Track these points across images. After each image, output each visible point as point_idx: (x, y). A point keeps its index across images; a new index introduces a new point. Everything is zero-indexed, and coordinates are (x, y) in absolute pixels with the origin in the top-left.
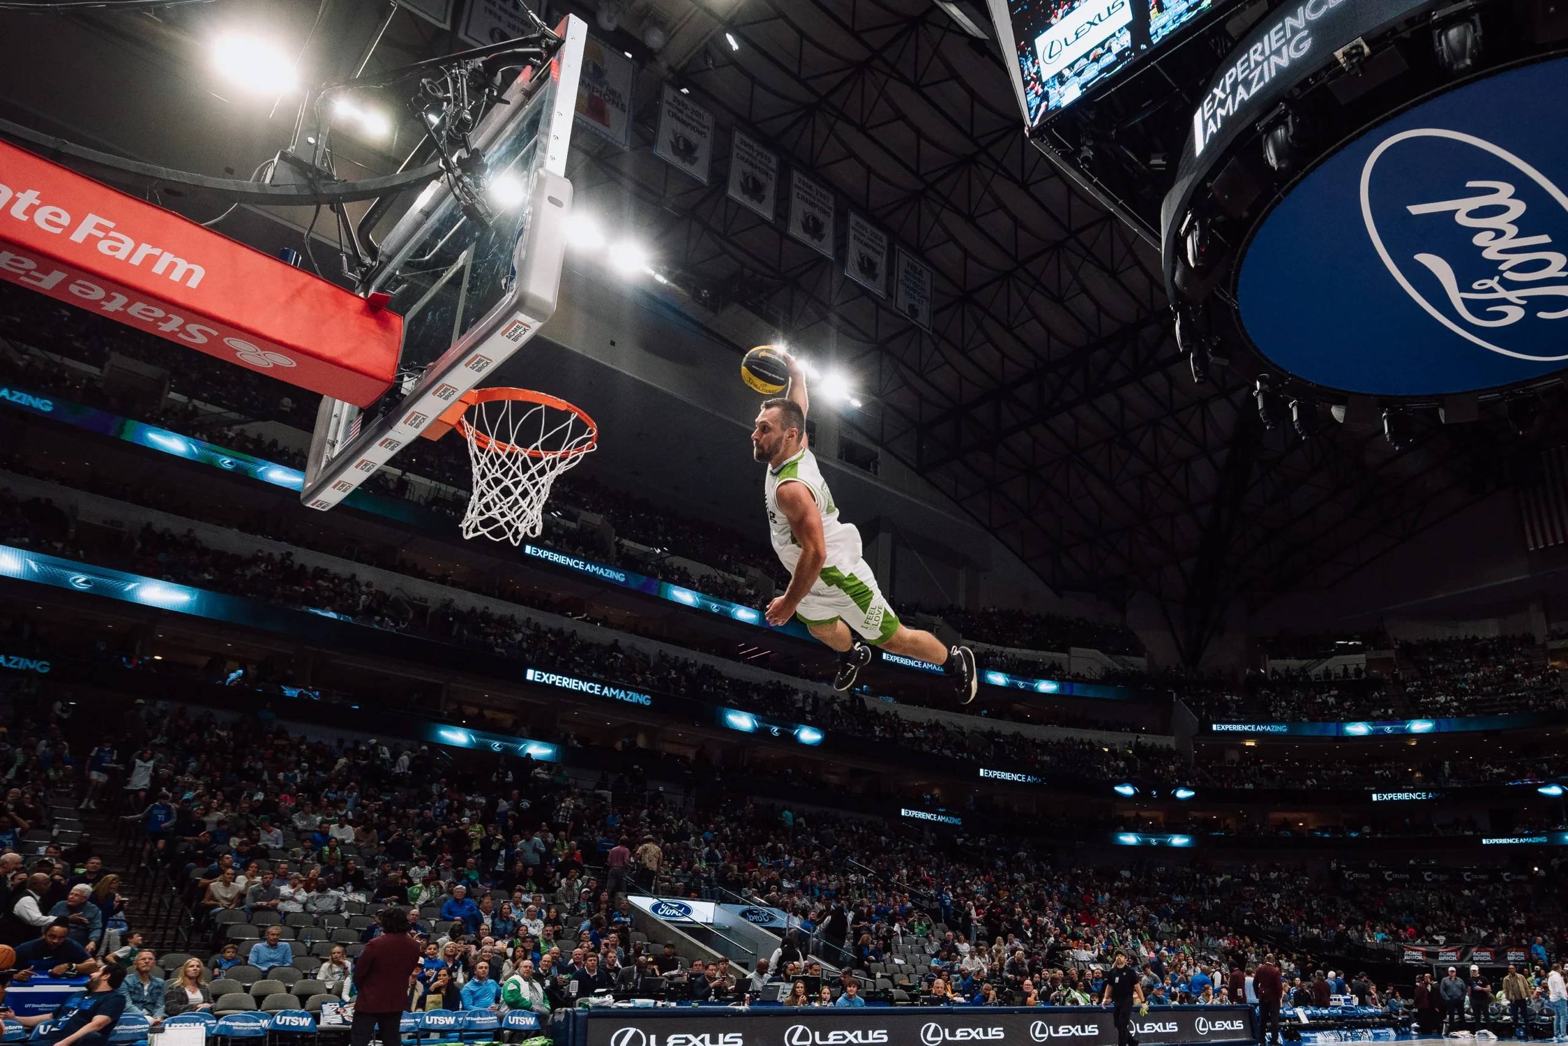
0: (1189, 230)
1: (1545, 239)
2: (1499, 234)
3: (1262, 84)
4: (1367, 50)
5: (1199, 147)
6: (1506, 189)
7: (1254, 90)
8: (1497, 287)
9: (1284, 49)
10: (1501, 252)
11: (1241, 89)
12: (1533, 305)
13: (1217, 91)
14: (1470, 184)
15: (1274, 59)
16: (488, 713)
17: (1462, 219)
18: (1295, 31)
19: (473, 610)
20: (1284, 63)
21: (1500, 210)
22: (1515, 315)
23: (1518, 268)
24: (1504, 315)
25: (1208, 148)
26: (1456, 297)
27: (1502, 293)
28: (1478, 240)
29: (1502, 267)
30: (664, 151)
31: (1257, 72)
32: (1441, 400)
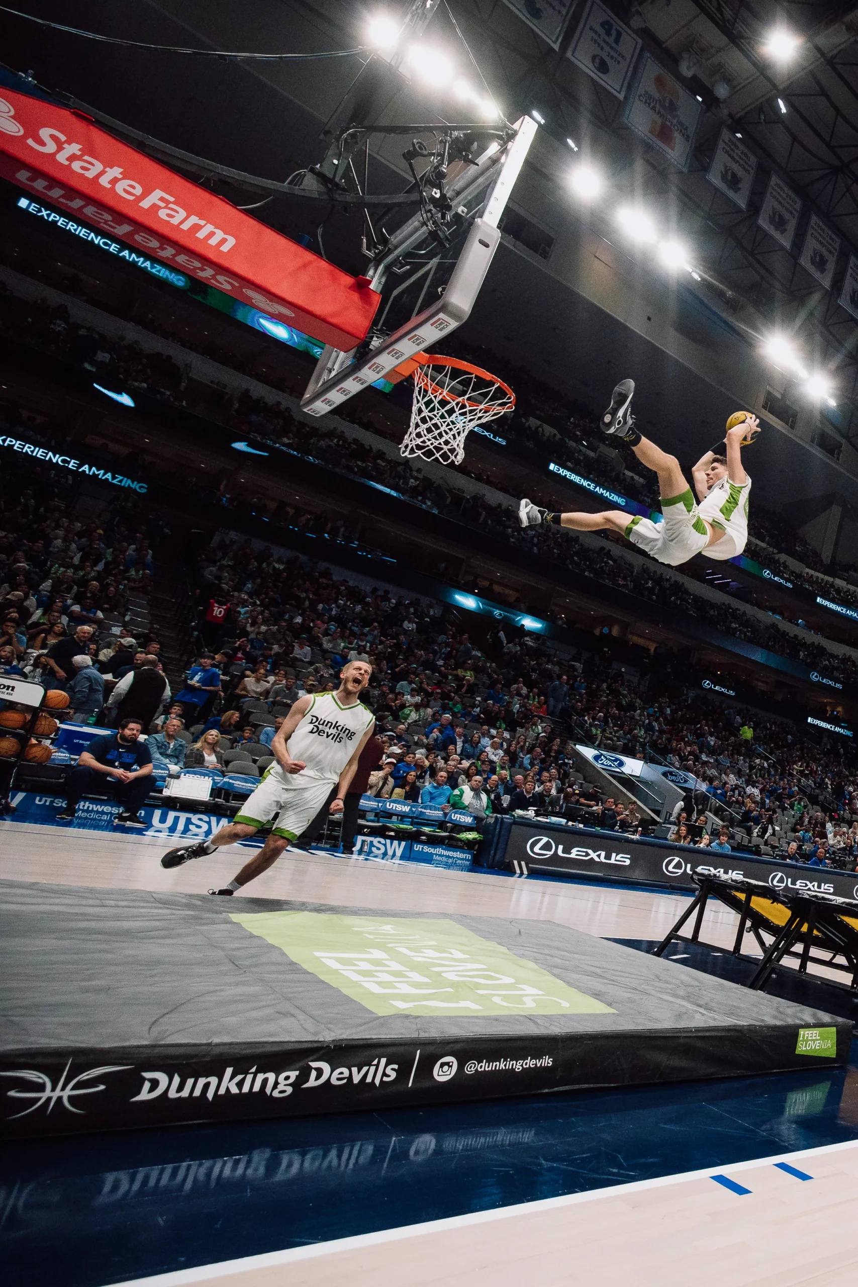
16: (497, 588)
30: (714, 178)
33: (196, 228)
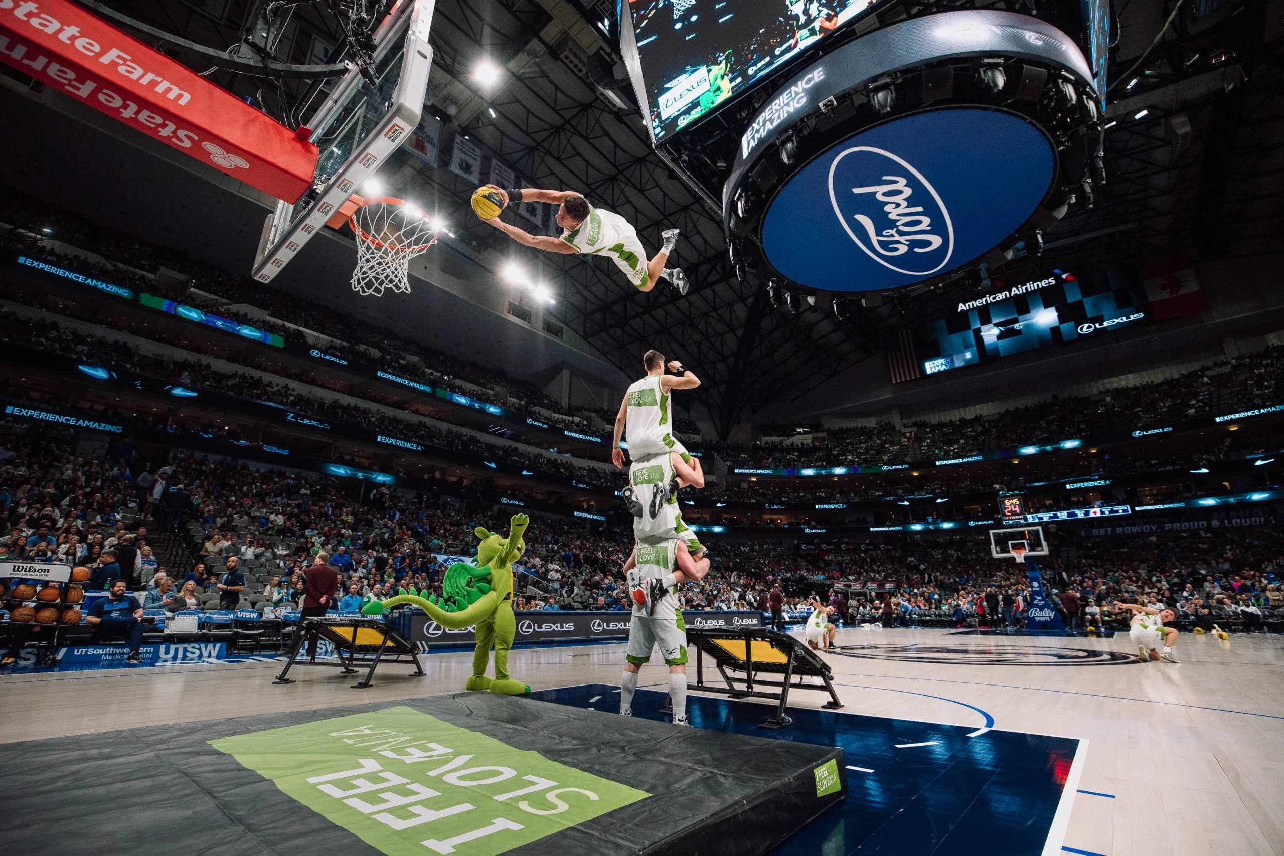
0: (739, 198)
1: (920, 209)
2: (898, 205)
3: (779, 121)
4: (835, 103)
5: (745, 153)
6: (902, 181)
7: (776, 123)
8: (895, 234)
9: (791, 103)
10: (898, 215)
11: (768, 123)
12: (913, 244)
13: (755, 125)
14: (884, 178)
15: (786, 108)
16: (357, 460)
17: (879, 197)
18: (797, 94)
19: (349, 405)
20: (792, 110)
21: (898, 192)
22: (903, 249)
23: (906, 224)
24: (897, 249)
25: (750, 155)
26: (874, 239)
27: (897, 237)
28: (887, 208)
29: (898, 223)
31: (777, 115)
32: (863, 295)
33: (154, 84)
